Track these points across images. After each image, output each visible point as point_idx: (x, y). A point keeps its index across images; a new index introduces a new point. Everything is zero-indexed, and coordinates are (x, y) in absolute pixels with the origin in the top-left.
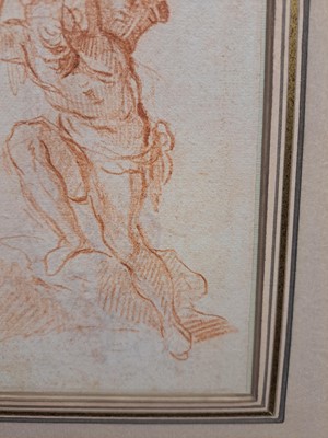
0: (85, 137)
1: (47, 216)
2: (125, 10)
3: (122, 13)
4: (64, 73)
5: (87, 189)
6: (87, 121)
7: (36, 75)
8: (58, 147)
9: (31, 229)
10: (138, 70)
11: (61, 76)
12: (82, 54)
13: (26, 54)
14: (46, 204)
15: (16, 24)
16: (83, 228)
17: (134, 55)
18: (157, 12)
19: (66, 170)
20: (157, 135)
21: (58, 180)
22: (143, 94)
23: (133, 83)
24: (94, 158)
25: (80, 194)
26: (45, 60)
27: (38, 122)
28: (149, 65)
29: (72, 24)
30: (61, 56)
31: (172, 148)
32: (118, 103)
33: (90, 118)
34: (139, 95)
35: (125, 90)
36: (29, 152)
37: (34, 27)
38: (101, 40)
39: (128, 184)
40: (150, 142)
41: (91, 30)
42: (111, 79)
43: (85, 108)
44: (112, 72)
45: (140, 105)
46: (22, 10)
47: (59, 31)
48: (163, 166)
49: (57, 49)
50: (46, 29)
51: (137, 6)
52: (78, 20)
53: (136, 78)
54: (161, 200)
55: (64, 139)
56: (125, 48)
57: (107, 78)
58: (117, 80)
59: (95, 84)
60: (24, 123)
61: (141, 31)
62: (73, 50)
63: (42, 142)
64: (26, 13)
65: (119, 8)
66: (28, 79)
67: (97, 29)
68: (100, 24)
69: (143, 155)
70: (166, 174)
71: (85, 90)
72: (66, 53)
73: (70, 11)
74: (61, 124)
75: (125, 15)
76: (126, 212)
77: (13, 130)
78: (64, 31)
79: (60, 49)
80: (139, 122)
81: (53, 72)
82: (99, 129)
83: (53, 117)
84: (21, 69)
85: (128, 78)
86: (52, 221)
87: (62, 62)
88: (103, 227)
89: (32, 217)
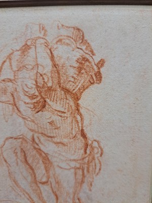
0: (48, 147)
1: (24, 191)
2: (75, 76)
3: (73, 77)
4: (37, 110)
5: (48, 177)
6: (50, 139)
7: (19, 111)
8: (31, 153)
9: (14, 197)
10: (82, 111)
11: (34, 112)
12: (48, 100)
13: (14, 99)
14: (24, 184)
15: (9, 82)
16: (45, 198)
17: (80, 102)
18: (94, 78)
19: (36, 165)
20: (93, 148)
21: (31, 171)
22: (84, 124)
23: (79, 118)
24: (53, 160)
25: (44, 180)
26: (25, 103)
27: (20, 138)
28: (88, 107)
29: (43, 83)
30: (35, 101)
31: (101, 155)
32: (69, 129)
33: (51, 137)
34: (82, 125)
35: (74, 121)
36: (15, 154)
37: (19, 84)
38: (60, 93)
39: (73, 175)
40: (88, 152)
41: (54, 86)
42: (66, 115)
43: (49, 131)
44: (66, 111)
45: (82, 130)
46: (12, 74)
47: (34, 86)
48: (95, 165)
49: (32, 97)
50: (26, 85)
51: (83, 73)
52: (46, 80)
53: (81, 115)
54: (93, 184)
55: (35, 148)
56: (74, 97)
57: (63, 115)
58: (69, 115)
59: (55, 118)
60: (12, 138)
61: (84, 88)
62: (42, 97)
63: (22, 149)
64: (15, 76)
65: (71, 74)
66: (14, 113)
67: (58, 86)
68: (59, 83)
69: (83, 159)
70: (97, 170)
71: (49, 121)
72: (38, 99)
73: (41, 75)
74: (33, 140)
75: (75, 78)
76: (71, 191)
77: (5, 142)
78: (37, 86)
79: (34, 97)
80: (81, 140)
81: (30, 110)
82: (57, 143)
83: (29, 135)
84: (11, 107)
85: (76, 115)
86: (27, 193)
87: (36, 104)
88: (57, 198)
89: (15, 191)
